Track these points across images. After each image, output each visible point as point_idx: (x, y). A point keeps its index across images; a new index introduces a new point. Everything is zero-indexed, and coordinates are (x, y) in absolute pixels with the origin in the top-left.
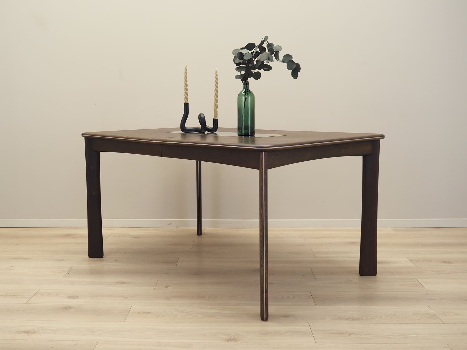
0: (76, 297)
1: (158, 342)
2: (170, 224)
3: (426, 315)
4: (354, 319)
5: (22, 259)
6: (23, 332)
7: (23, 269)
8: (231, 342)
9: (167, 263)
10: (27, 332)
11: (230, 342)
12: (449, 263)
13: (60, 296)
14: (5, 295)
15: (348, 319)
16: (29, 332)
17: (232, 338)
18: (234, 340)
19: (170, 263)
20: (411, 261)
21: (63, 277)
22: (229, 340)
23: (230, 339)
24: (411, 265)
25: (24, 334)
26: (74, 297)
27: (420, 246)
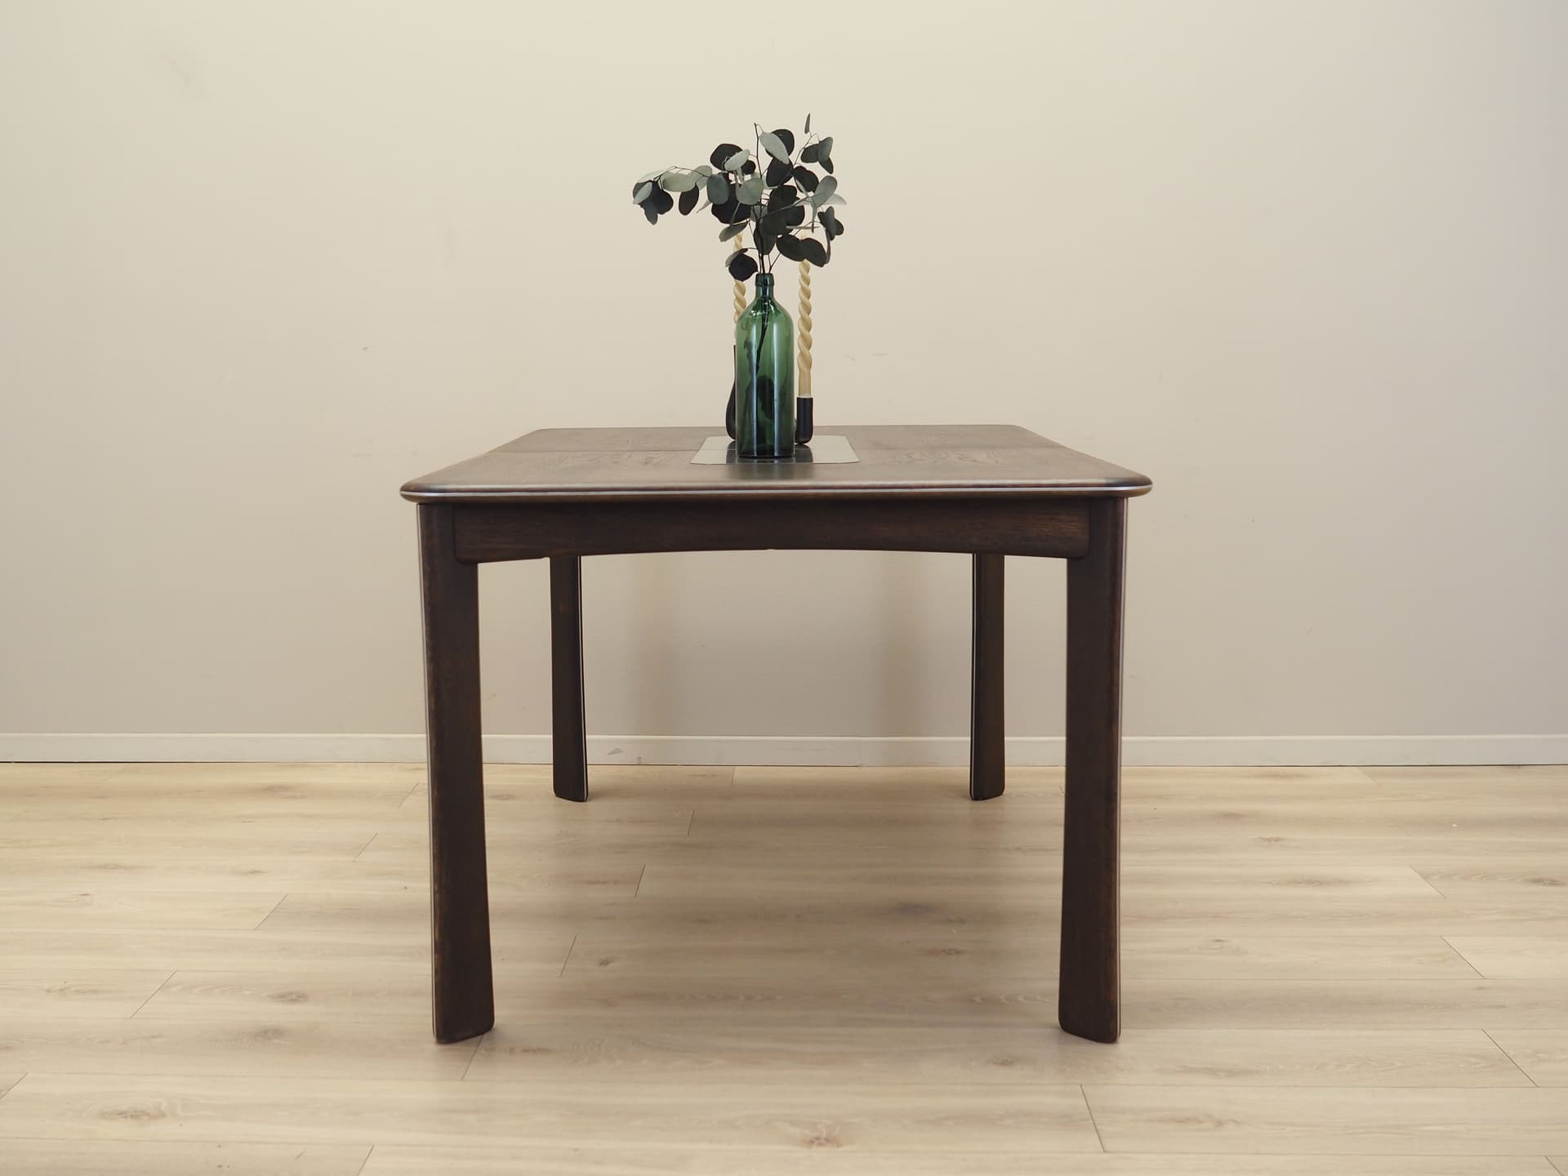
0: (300, 997)
1: (576, 1150)
2: (617, 751)
3: (1473, 1060)
4: (1232, 1073)
5: (116, 867)
6: (123, 1114)
7: (120, 904)
8: (821, 1149)
9: (604, 882)
10: (136, 1115)
11: (815, 1149)
12: (1553, 883)
13: (247, 993)
14: (62, 990)
15: (1212, 1071)
16: (140, 1114)
17: (824, 1135)
18: (830, 1141)
19: (616, 882)
20: (1426, 877)
21: (256, 929)
22: (813, 1142)
23: (818, 1139)
24: (1426, 889)
25: (123, 1120)
26: (294, 997)
27: (1455, 825)
